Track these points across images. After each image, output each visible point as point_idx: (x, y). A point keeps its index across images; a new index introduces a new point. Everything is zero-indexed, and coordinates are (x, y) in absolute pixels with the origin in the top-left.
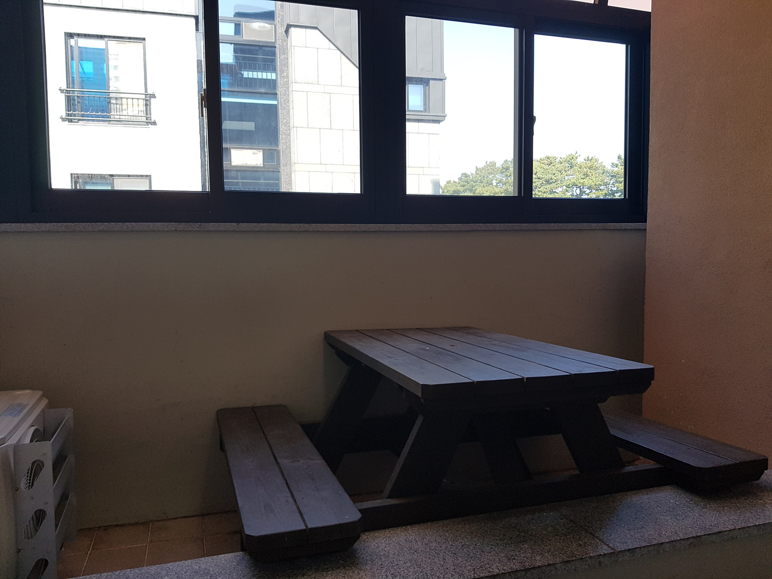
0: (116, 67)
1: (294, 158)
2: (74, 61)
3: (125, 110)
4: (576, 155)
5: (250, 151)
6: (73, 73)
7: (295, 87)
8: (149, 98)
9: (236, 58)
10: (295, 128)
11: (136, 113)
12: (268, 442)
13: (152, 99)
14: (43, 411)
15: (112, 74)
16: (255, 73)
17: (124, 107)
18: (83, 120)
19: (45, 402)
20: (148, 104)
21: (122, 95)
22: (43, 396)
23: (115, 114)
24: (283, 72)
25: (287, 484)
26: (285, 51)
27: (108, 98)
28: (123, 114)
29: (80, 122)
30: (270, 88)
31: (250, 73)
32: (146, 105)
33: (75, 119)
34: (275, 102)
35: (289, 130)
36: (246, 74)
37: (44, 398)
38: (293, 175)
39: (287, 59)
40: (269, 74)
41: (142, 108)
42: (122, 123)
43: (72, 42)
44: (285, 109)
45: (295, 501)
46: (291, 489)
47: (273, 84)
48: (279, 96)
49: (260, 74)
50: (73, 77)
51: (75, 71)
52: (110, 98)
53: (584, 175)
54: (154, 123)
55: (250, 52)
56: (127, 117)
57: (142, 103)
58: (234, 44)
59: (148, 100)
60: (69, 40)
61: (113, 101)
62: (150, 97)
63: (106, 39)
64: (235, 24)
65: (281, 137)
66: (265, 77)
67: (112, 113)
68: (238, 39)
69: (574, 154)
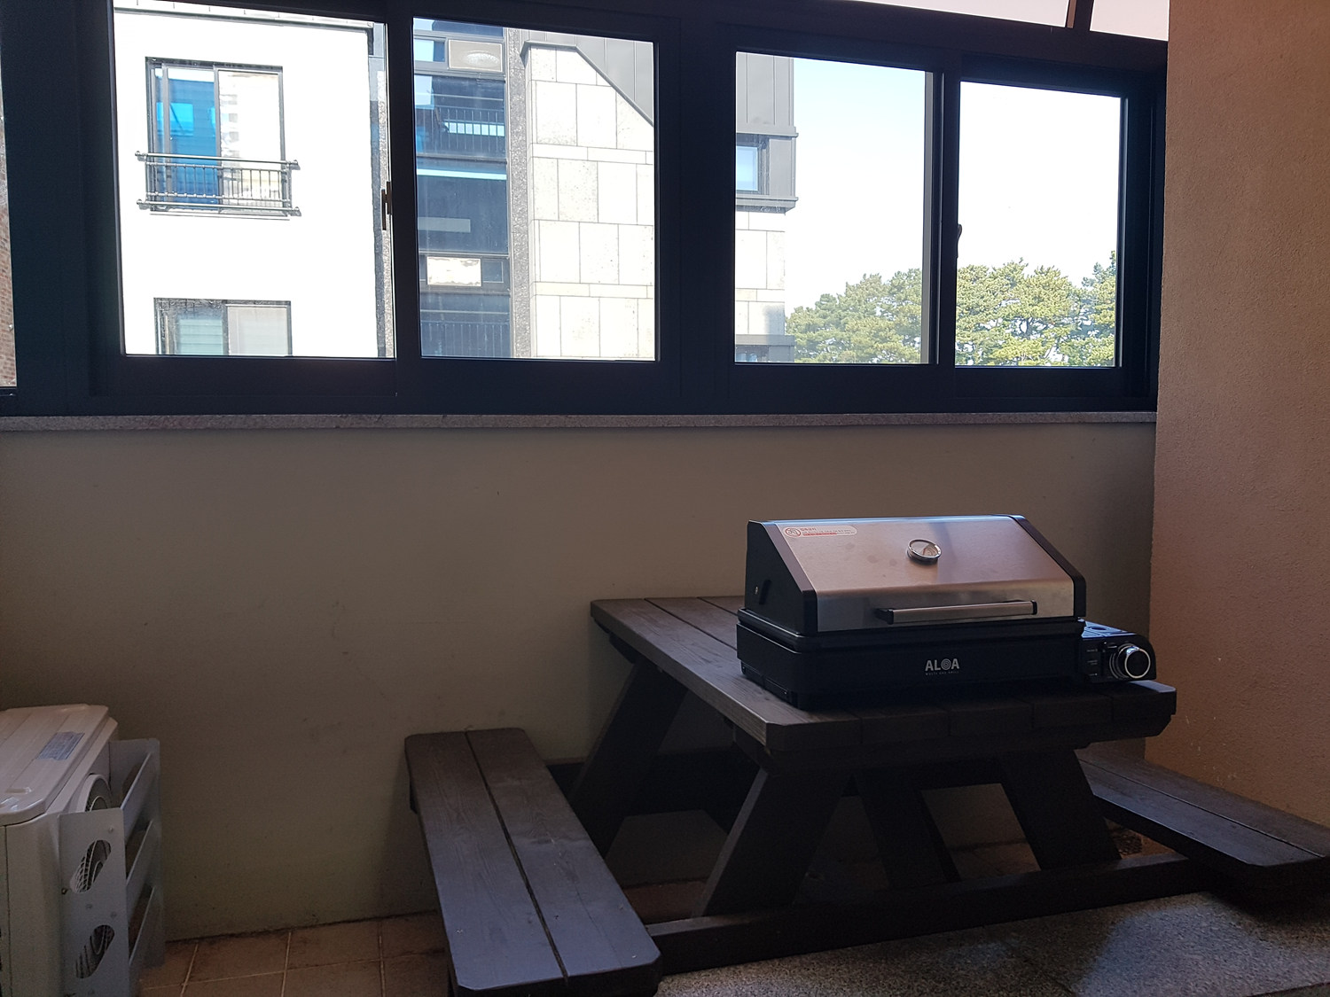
0: (232, 117)
1: (534, 272)
2: (162, 104)
3: (247, 190)
4: (1022, 264)
5: (459, 259)
6: (159, 122)
7: (538, 150)
8: (288, 169)
9: (437, 100)
10: (537, 222)
11: (265, 195)
12: (493, 801)
13: (293, 172)
14: (109, 743)
15: (226, 127)
16: (469, 126)
17: (246, 184)
18: (178, 207)
19: (112, 725)
20: (287, 179)
21: (243, 165)
22: (110, 714)
23: (231, 196)
24: (517, 125)
25: (528, 886)
26: (521, 89)
27: (218, 169)
28: (245, 197)
29: (171, 210)
30: (494, 153)
31: (461, 126)
32: (283, 181)
33: (162, 205)
34: (502, 177)
35: (527, 224)
36: (454, 128)
37: (111, 719)
38: (532, 301)
39: (524, 102)
40: (493, 128)
41: (276, 186)
42: (242, 211)
43: (159, 72)
44: (520, 187)
45: (543, 920)
46: (537, 898)
47: (497, 144)
48: (510, 166)
49: (477, 127)
50: (159, 131)
51: (162, 120)
52: (222, 169)
53: (1035, 298)
54: (296, 213)
55: (461, 91)
56: (250, 202)
57: (275, 177)
58: (434, 76)
59: (286, 173)
60: (152, 71)
61: (227, 175)
62: (290, 168)
63: (216, 69)
64: (435, 42)
65: (514, 237)
66: (485, 132)
67: (226, 195)
68: (440, 68)
69: (1017, 261)
